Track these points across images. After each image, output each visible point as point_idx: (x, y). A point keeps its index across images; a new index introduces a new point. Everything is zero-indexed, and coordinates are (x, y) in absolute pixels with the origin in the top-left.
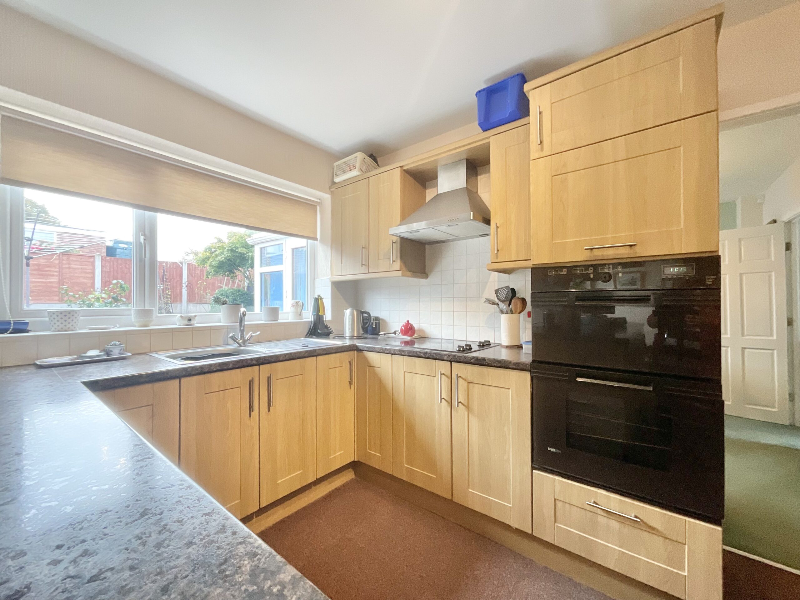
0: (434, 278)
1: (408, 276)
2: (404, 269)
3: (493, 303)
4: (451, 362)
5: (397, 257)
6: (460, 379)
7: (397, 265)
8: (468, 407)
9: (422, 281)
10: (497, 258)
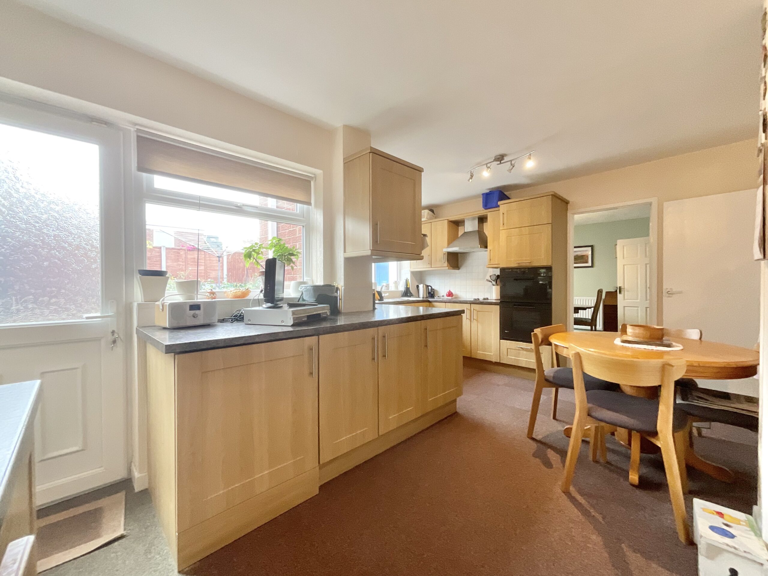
0: (463, 270)
1: (451, 269)
2: (449, 266)
3: (490, 281)
4: (471, 304)
5: (446, 260)
6: (474, 311)
7: (446, 264)
8: (477, 320)
9: (457, 271)
10: (490, 262)
